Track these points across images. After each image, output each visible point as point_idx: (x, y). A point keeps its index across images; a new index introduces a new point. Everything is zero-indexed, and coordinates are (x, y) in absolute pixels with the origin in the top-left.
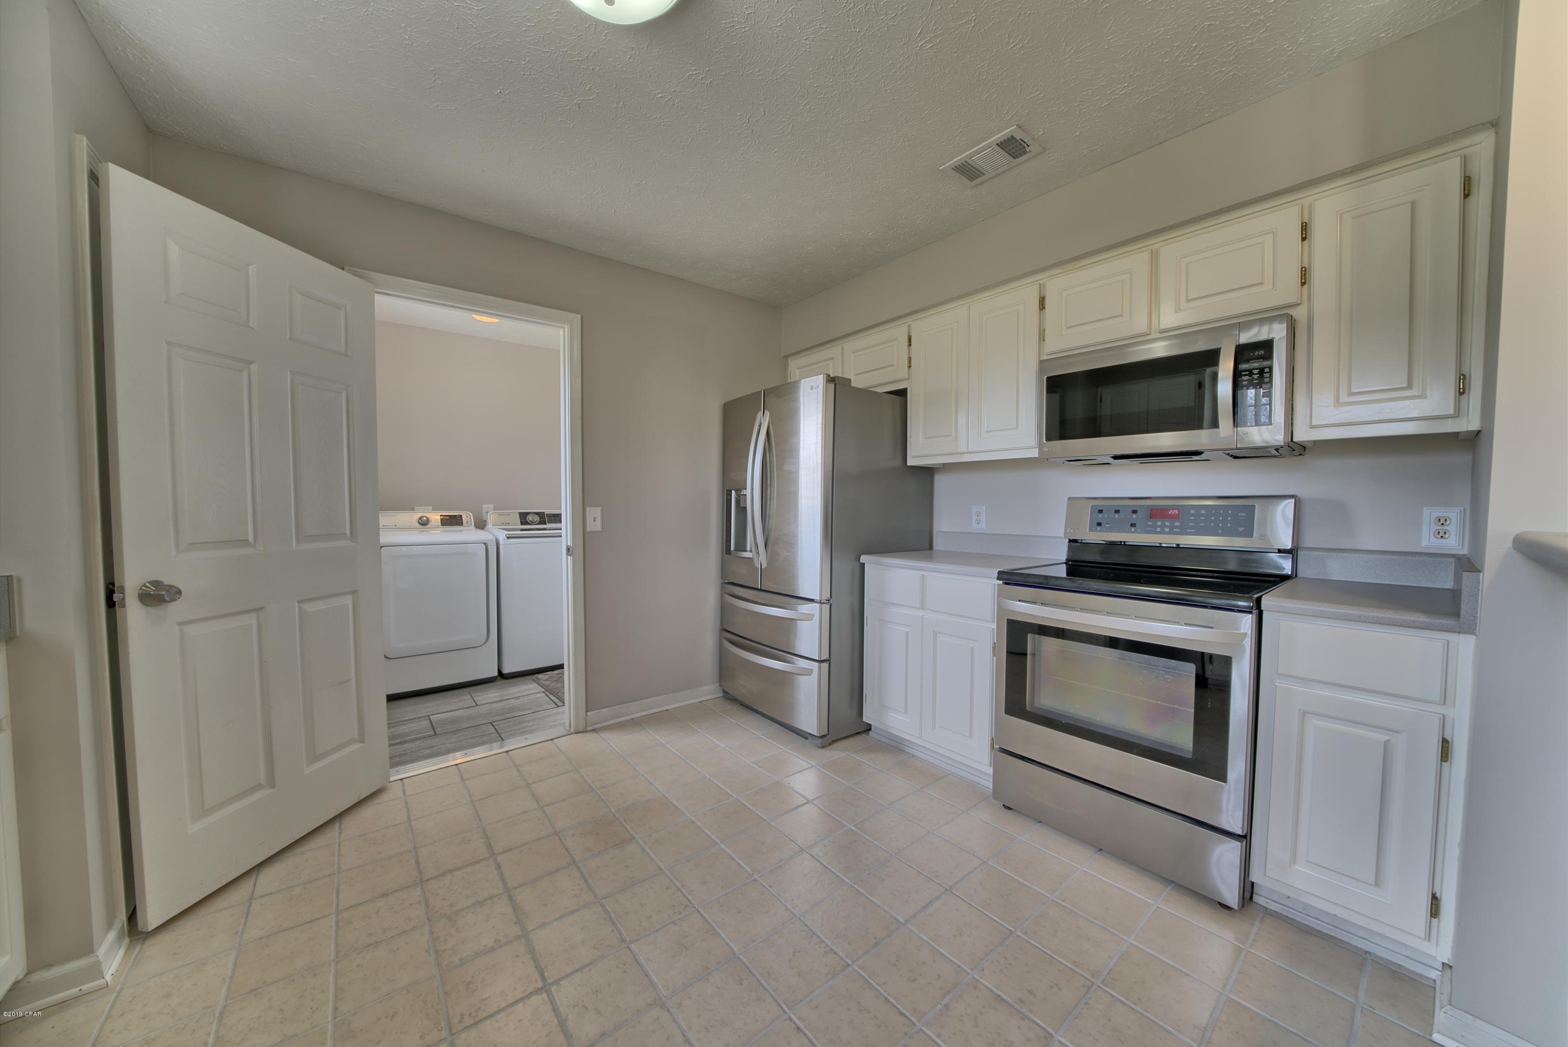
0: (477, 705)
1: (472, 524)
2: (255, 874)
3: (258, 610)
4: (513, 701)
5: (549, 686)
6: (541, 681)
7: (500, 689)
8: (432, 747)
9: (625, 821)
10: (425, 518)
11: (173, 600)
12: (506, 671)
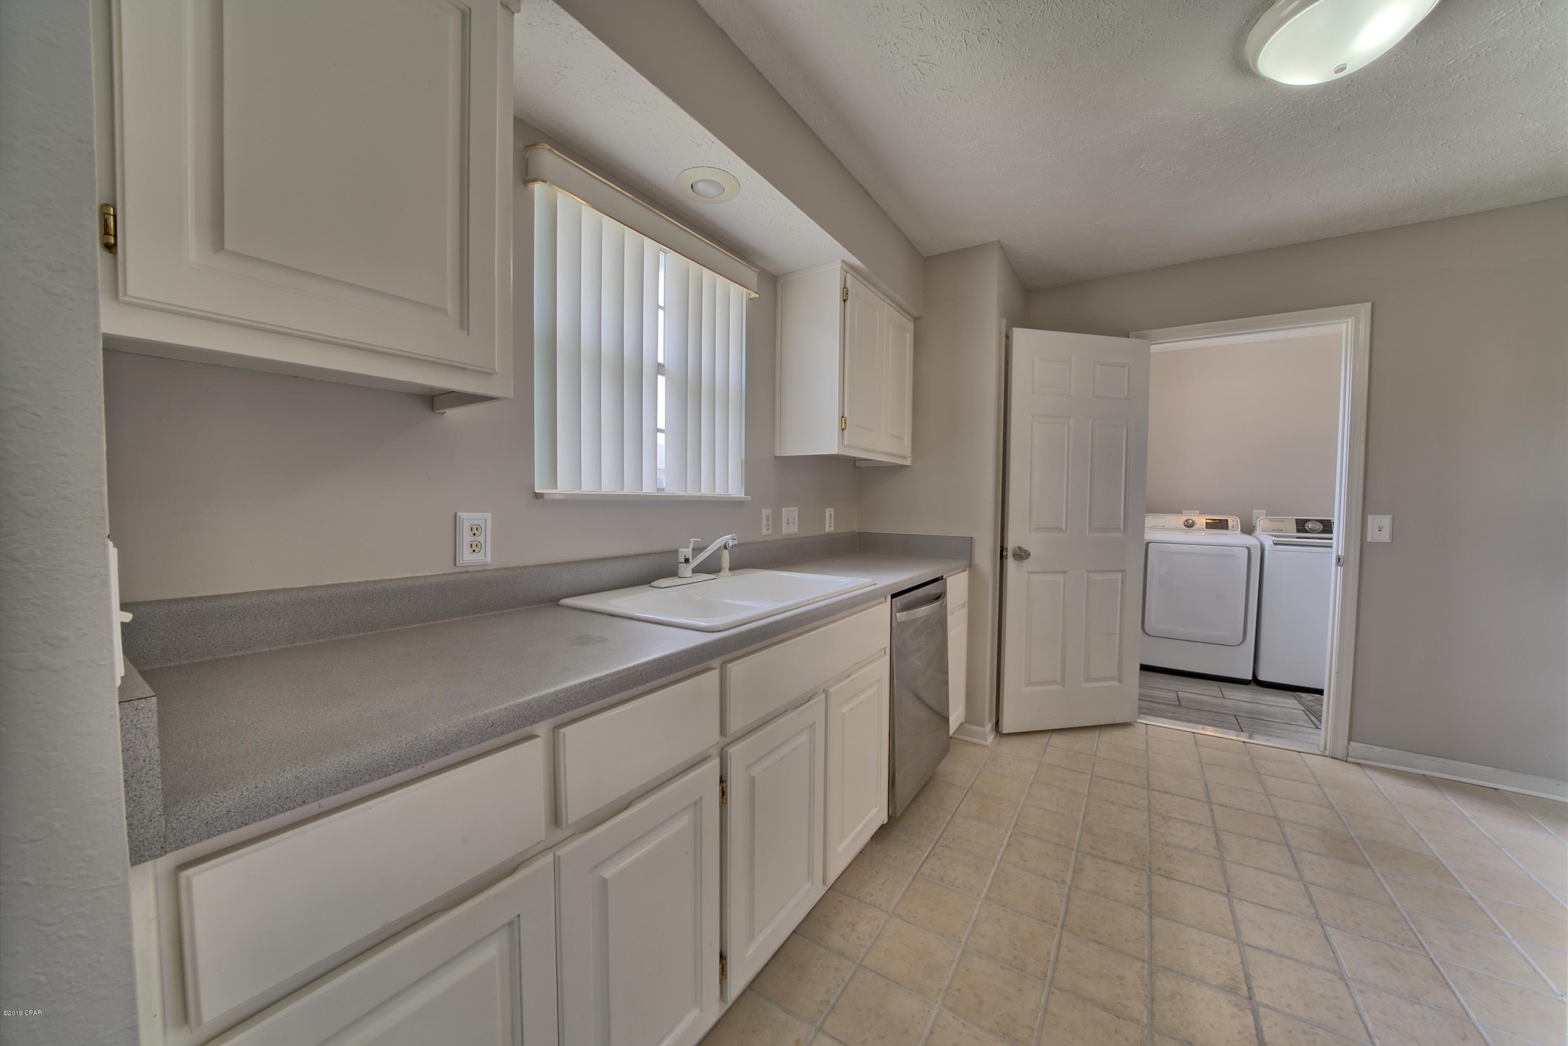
0: (1224, 698)
1: (1238, 529)
2: (1049, 734)
3: (1065, 572)
4: (1263, 706)
5: (1311, 707)
6: (1303, 700)
7: (1252, 692)
8: (1175, 713)
9: (1364, 848)
10: (1191, 521)
11: (1027, 558)
12: (1262, 677)
